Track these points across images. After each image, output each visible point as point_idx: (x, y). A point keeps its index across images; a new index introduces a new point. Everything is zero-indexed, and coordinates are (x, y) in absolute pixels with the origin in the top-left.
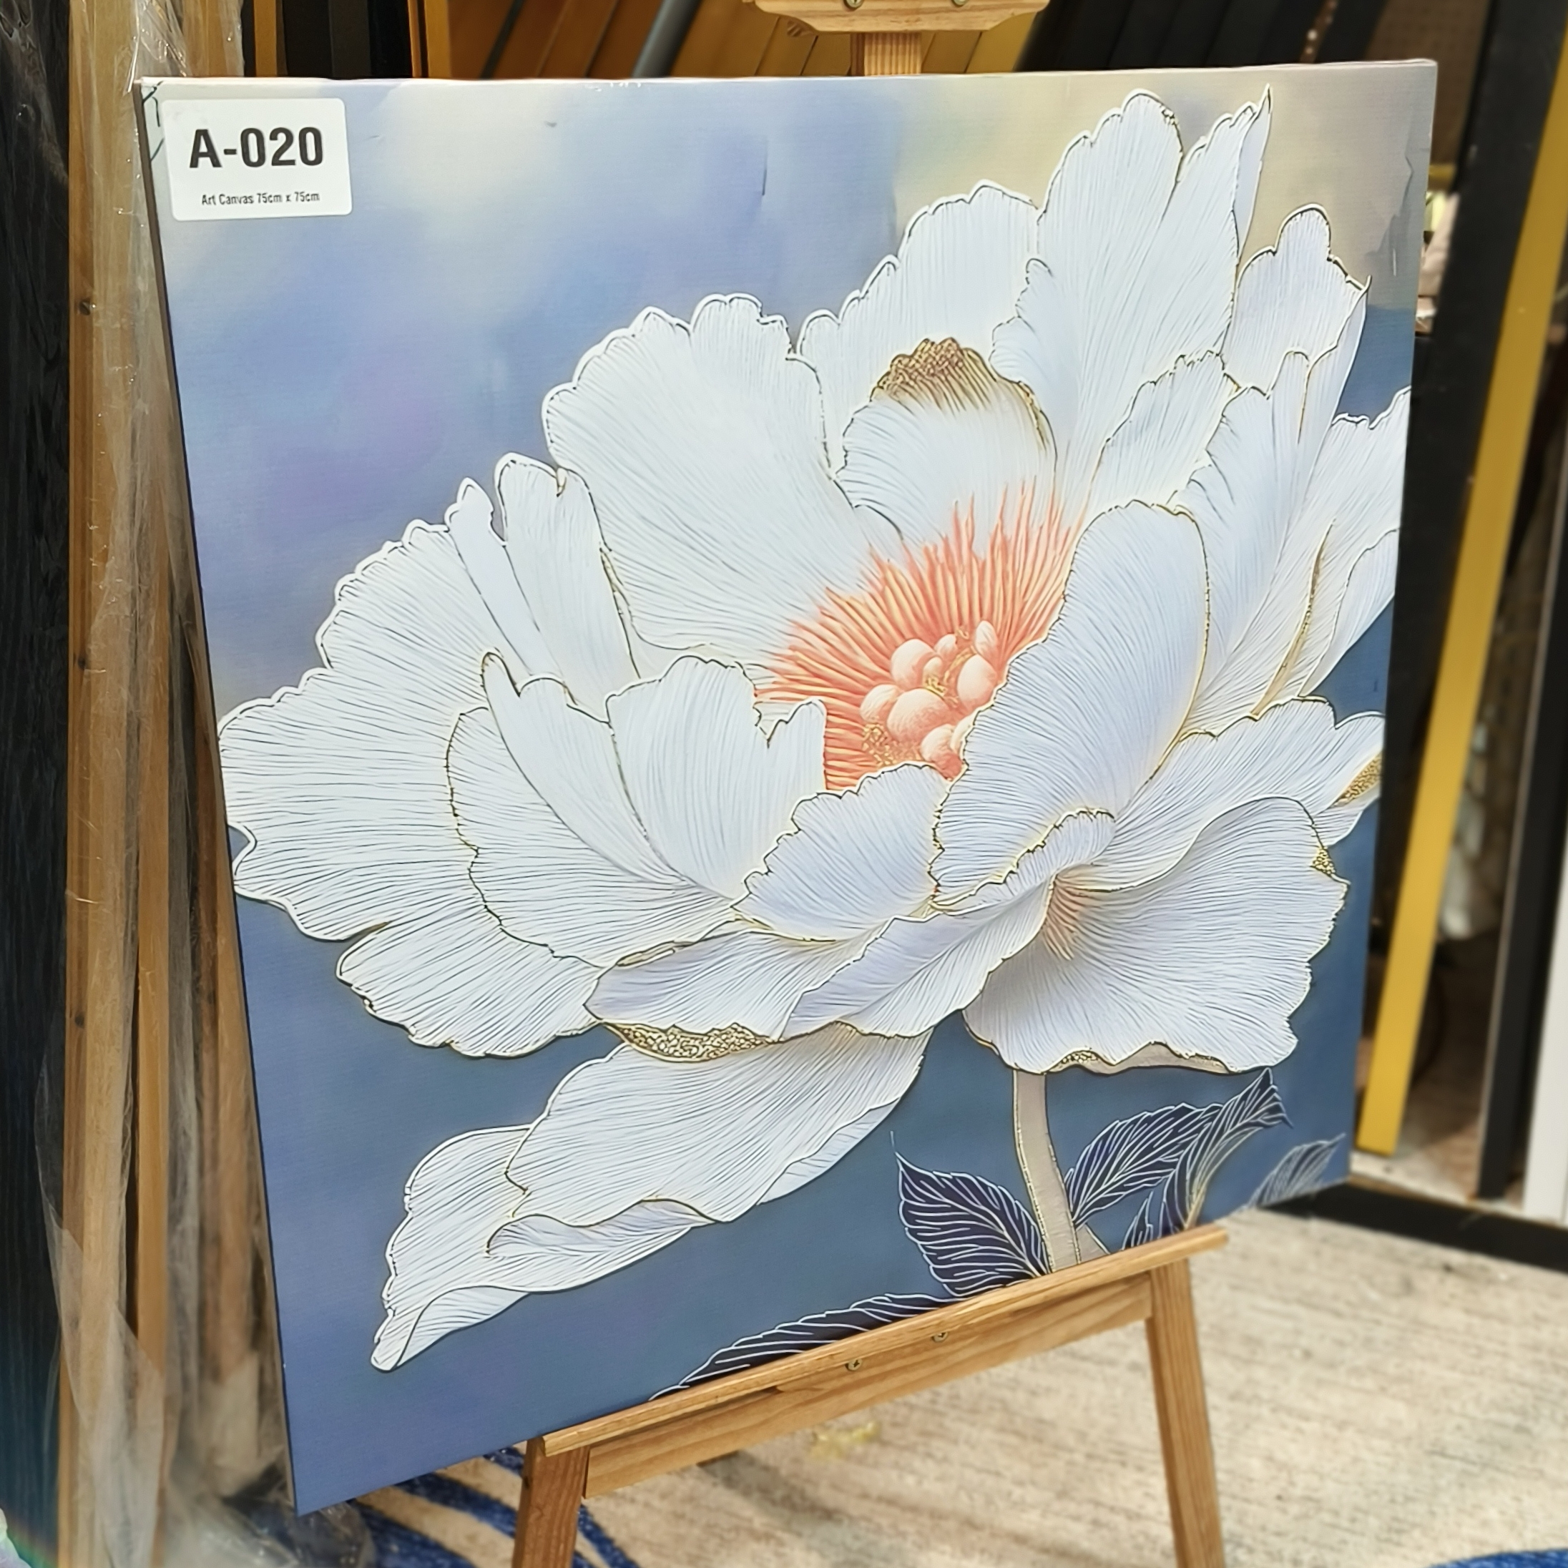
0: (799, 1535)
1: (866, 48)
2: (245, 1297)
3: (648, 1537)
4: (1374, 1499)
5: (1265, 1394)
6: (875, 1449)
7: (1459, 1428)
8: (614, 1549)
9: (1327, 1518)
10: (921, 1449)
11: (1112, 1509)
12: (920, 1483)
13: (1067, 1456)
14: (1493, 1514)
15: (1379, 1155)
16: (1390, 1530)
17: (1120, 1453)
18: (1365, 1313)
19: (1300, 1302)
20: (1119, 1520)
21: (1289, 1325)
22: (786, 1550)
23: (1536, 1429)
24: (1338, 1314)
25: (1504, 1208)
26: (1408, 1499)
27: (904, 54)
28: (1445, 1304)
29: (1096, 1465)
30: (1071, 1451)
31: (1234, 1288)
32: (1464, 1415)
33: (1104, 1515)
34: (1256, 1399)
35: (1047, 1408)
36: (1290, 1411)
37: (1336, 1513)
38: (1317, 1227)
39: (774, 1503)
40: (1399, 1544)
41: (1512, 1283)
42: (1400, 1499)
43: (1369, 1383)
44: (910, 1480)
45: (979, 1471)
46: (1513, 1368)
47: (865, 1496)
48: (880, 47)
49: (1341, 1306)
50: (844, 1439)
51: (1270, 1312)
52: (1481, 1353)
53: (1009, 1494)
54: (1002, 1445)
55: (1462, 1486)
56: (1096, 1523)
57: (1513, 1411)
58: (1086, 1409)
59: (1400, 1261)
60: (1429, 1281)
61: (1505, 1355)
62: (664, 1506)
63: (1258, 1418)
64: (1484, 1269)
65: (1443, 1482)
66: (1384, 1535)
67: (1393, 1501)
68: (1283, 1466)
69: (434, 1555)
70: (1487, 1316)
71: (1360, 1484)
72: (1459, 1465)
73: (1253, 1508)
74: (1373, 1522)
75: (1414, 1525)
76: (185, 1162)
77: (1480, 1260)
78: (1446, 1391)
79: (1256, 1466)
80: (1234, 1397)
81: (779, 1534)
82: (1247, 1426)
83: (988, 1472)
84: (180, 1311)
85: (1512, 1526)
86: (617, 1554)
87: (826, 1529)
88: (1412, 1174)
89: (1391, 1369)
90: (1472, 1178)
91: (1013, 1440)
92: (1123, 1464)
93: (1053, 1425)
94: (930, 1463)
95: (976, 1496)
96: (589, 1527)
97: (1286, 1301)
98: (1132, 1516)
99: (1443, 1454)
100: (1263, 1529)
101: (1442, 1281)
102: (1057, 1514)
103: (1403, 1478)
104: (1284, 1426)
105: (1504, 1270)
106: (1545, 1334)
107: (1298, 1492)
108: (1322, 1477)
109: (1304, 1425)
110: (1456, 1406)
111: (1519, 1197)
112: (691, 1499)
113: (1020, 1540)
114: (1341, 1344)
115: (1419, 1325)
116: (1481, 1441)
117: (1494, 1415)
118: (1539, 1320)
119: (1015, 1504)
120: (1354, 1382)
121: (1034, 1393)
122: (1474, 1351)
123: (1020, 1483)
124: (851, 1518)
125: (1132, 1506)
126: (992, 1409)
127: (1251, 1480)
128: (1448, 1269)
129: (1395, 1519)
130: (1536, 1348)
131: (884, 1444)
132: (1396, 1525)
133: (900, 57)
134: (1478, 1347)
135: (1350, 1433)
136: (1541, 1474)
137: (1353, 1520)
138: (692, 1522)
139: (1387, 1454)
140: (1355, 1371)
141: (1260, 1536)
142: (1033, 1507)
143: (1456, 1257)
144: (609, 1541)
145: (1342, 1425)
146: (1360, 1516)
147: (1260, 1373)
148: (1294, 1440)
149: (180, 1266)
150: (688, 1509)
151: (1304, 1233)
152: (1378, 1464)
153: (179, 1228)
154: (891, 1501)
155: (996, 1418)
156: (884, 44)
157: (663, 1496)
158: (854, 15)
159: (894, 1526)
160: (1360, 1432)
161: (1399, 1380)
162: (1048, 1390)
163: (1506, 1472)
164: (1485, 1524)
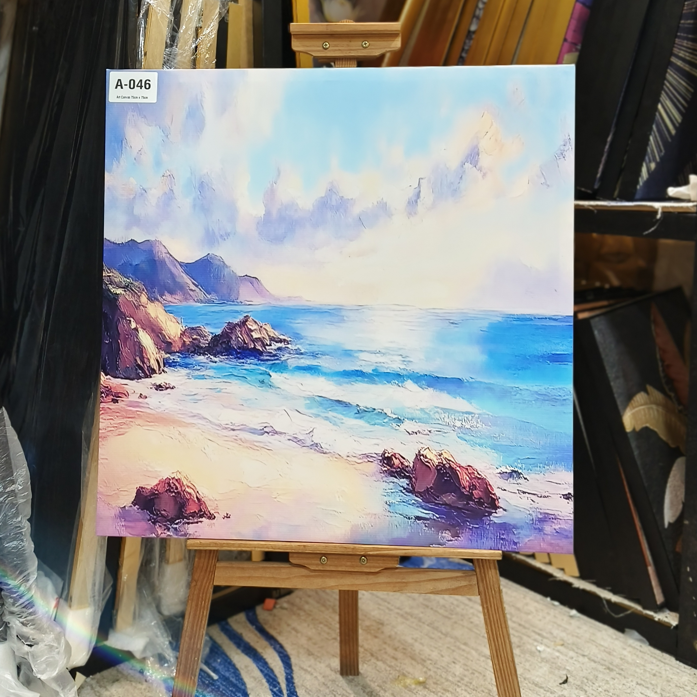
1: (336, 62)
6: (420, 688)
27: (350, 64)
48: (341, 62)
62: (323, 680)
69: (230, 667)
86: (292, 688)
96: (289, 677)
112: (333, 681)
131: (425, 687)
144: (293, 683)
150: (329, 684)
157: (324, 677)
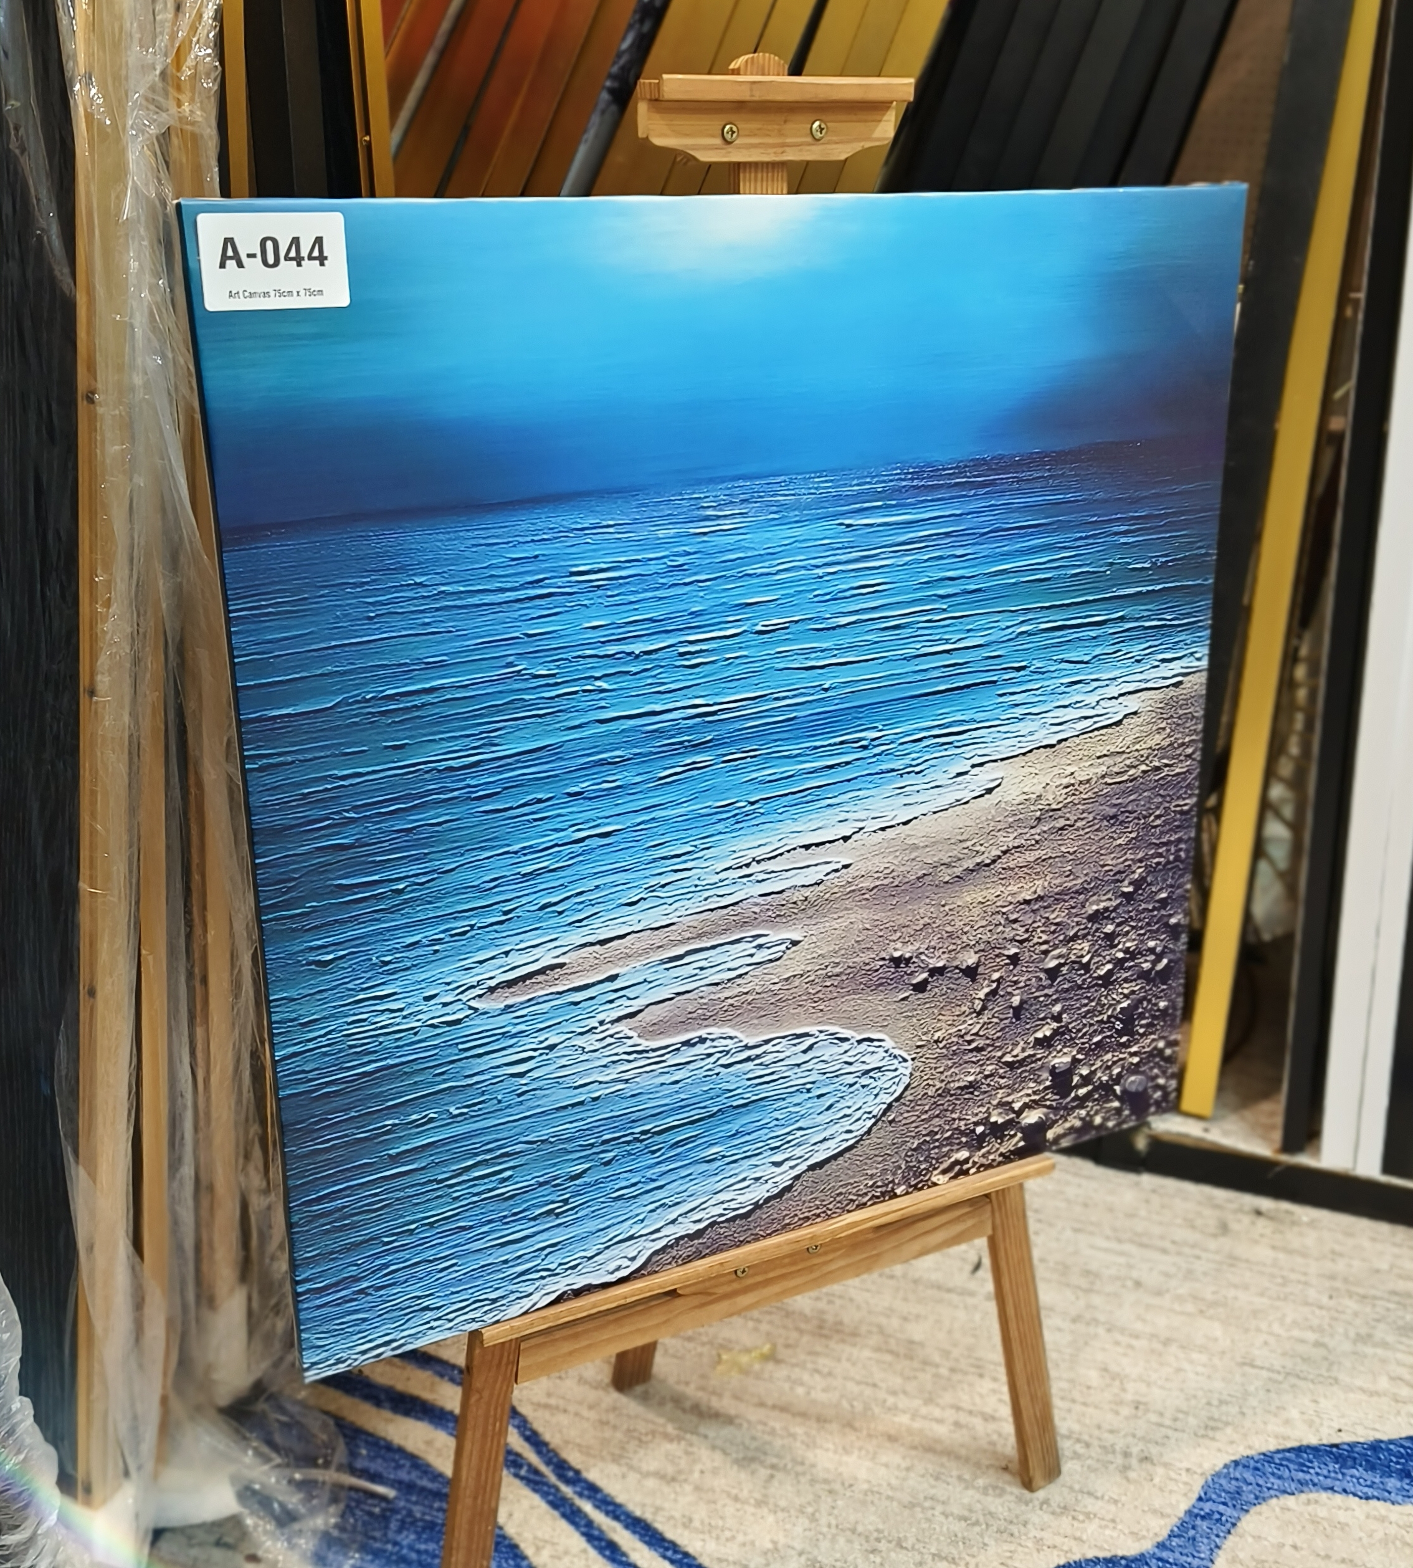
0: (706, 1437)
1: (741, 175)
2: (234, 1236)
3: (578, 1441)
4: (1193, 1402)
5: (1102, 1317)
6: (770, 1366)
7: (1266, 1343)
8: (549, 1451)
9: (1154, 1418)
10: (809, 1366)
11: (971, 1412)
12: (808, 1393)
13: (934, 1370)
14: (1294, 1413)
15: (1199, 1117)
16: (1206, 1427)
17: (978, 1367)
18: (1187, 1250)
19: (1132, 1241)
20: (977, 1423)
21: (1122, 1260)
22: (695, 1449)
23: (1331, 1343)
24: (1164, 1251)
25: (1304, 1160)
26: (1222, 1402)
27: (773, 180)
28: (1256, 1242)
29: (956, 1377)
30: (937, 1366)
31: (1076, 1231)
32: (1271, 1334)
33: (963, 1418)
34: (1095, 1321)
35: (917, 1332)
36: (1122, 1331)
37: (1161, 1414)
38: (1147, 1180)
39: (684, 1411)
40: (1213, 1439)
41: (1312, 1224)
42: (1215, 1402)
43: (1190, 1307)
44: (800, 1391)
45: (859, 1383)
46: (1312, 1294)
47: (762, 1404)
48: (753, 175)
49: (1167, 1244)
50: (744, 1359)
51: (1106, 1250)
52: (1285, 1282)
53: (885, 1401)
54: (878, 1361)
55: (1268, 1391)
56: (957, 1424)
57: (1311, 1328)
58: (950, 1332)
59: (1217, 1207)
60: (1242, 1223)
61: (1306, 1283)
62: (593, 1415)
63: (1096, 1336)
64: (1287, 1212)
65: (1252, 1388)
66: (1202, 1432)
67: (1209, 1404)
68: (1115, 1377)
69: (397, 1457)
70: (1290, 1252)
71: (1182, 1390)
72: (1265, 1374)
73: (1090, 1410)
74: (1192, 1421)
75: (1227, 1424)
76: (182, 1120)
77: (1285, 1206)
78: (1255, 1313)
79: (1093, 1376)
80: (1075, 1320)
81: (688, 1436)
82: (1086, 1343)
83: (867, 1384)
84: (179, 1248)
85: (1311, 1424)
86: (551, 1454)
87: (727, 1431)
88: (1226, 1133)
89: (1209, 1296)
90: (1277, 1136)
91: (888, 1358)
92: (981, 1376)
93: (921, 1344)
94: (817, 1377)
95: (855, 1403)
96: (528, 1433)
97: (1120, 1241)
98: (988, 1418)
99: (1253, 1366)
100: (1099, 1427)
101: (1253, 1223)
102: (924, 1418)
103: (1218, 1385)
104: (1117, 1343)
105: (1306, 1213)
106: (1340, 1266)
107: (1129, 1397)
108: (1149, 1384)
109: (1134, 1342)
110: (1263, 1326)
111: (1317, 1151)
112: (611, 1408)
113: (892, 1439)
114: (1167, 1275)
115: (1233, 1260)
116: (1284, 1354)
117: (1296, 1333)
118: (1335, 1254)
119: (890, 1409)
120: (1177, 1307)
121: (905, 1319)
122: (1279, 1280)
123: (894, 1393)
124: (749, 1422)
125: (988, 1410)
126: (870, 1332)
127: (1089, 1388)
128: (1258, 1213)
129: (1211, 1418)
130: (1332, 1277)
131: (778, 1361)
132: (1211, 1423)
133: (770, 183)
134: (1283, 1277)
135: (1173, 1348)
136: (1336, 1380)
137: (1175, 1420)
138: (615, 1428)
139: (1204, 1365)
140: (1179, 1298)
141: (1096, 1433)
142: (904, 1412)
143: (1266, 1203)
144: (546, 1444)
145: (1167, 1342)
146: (1181, 1416)
147: (1097, 1300)
148: (1125, 1355)
149: (178, 1208)
150: (612, 1417)
151: (1137, 1184)
152: (1197, 1374)
153: (178, 1176)
154: (784, 1409)
155: (875, 1340)
156: (756, 172)
157: (591, 1407)
158: (730, 148)
159: (786, 1429)
160: (1182, 1347)
161: (1214, 1304)
162: (918, 1317)
163: (1305, 1379)
164: (1287, 1422)
